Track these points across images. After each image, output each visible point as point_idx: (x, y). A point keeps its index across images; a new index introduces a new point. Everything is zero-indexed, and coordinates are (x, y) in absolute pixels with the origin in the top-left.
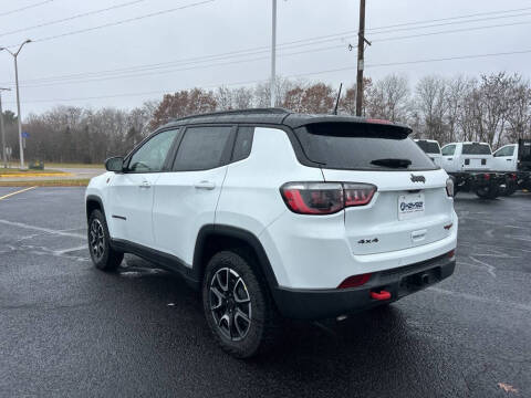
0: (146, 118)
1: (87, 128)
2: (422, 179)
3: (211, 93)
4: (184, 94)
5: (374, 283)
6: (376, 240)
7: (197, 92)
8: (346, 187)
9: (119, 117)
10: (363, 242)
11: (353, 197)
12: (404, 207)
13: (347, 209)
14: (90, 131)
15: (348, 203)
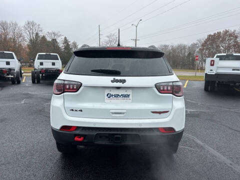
0: (198, 47)
1: (170, 54)
2: (124, 81)
3: (235, 31)
4: (219, 33)
5: (77, 132)
6: (81, 111)
7: (227, 31)
8: (66, 82)
9: (184, 48)
10: (73, 110)
11: (69, 87)
12: (109, 96)
13: (65, 93)
14: (171, 55)
15: (66, 90)
